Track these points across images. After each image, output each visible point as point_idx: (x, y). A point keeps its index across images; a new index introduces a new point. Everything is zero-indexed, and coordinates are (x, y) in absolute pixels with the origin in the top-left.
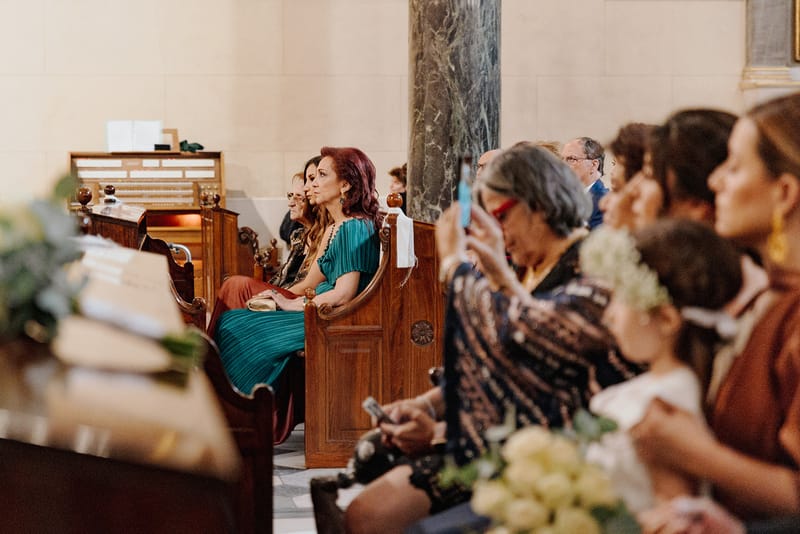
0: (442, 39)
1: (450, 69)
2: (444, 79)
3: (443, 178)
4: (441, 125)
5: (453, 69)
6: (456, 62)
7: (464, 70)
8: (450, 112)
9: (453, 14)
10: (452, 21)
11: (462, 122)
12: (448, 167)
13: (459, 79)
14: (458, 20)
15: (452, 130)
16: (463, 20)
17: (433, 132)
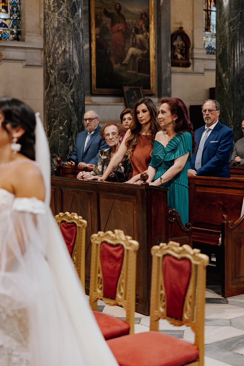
0: (67, 88)
1: (71, 101)
2: (68, 106)
3: (68, 150)
4: (67, 126)
5: (72, 101)
6: (73, 99)
7: (76, 102)
8: (71, 121)
9: (72, 77)
10: (71, 80)
11: (76, 125)
12: (70, 145)
13: (74, 106)
14: (73, 80)
15: (72, 129)
16: (76, 80)
17: (63, 130)
